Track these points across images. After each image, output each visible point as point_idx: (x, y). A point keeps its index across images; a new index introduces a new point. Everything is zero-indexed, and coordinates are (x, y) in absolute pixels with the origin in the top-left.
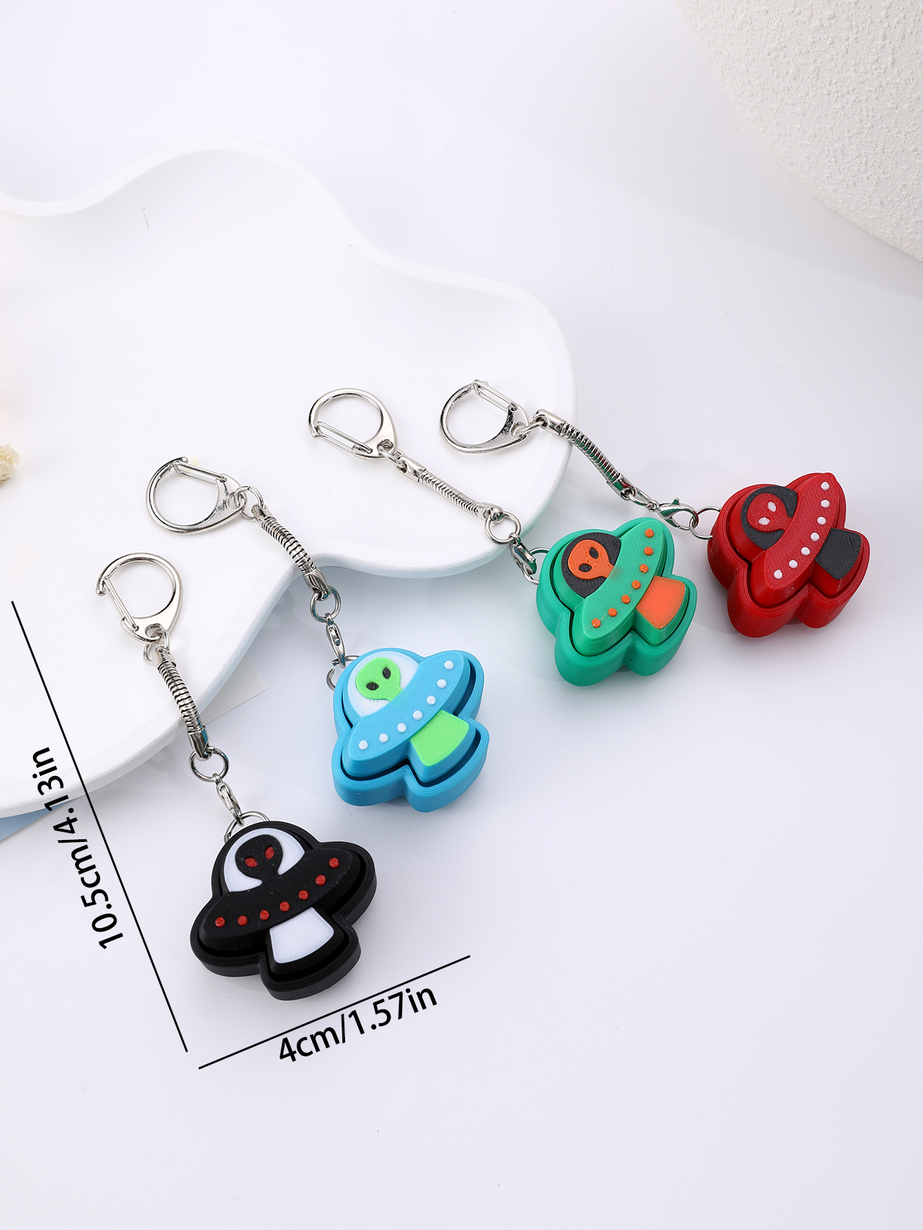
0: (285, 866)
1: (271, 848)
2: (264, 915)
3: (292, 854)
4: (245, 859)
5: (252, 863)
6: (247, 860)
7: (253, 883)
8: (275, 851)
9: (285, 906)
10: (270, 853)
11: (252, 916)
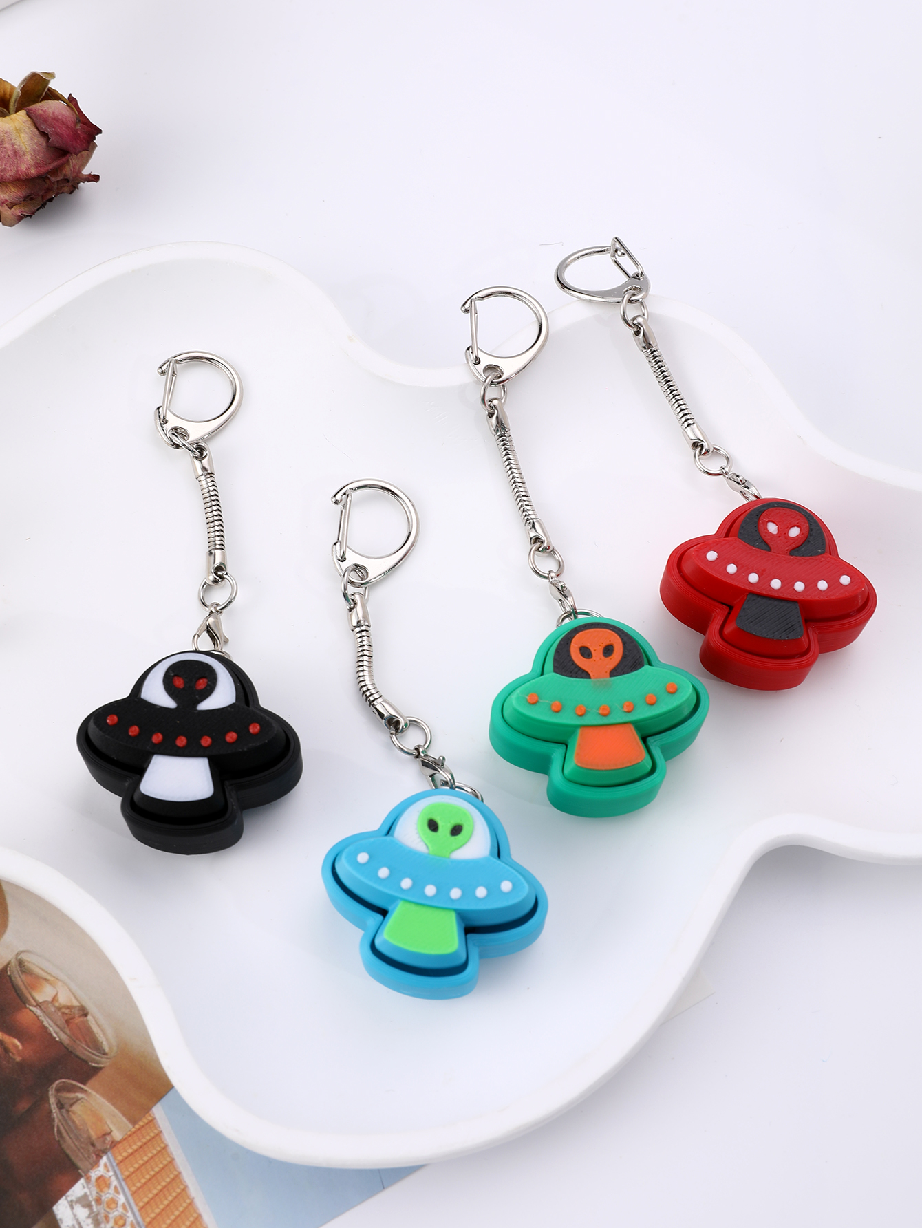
0: (207, 705)
1: (205, 680)
2: (157, 738)
3: (223, 696)
4: (175, 675)
5: (179, 683)
6: (176, 678)
7: (167, 702)
8: (208, 685)
9: (181, 742)
10: (202, 684)
11: (146, 733)
